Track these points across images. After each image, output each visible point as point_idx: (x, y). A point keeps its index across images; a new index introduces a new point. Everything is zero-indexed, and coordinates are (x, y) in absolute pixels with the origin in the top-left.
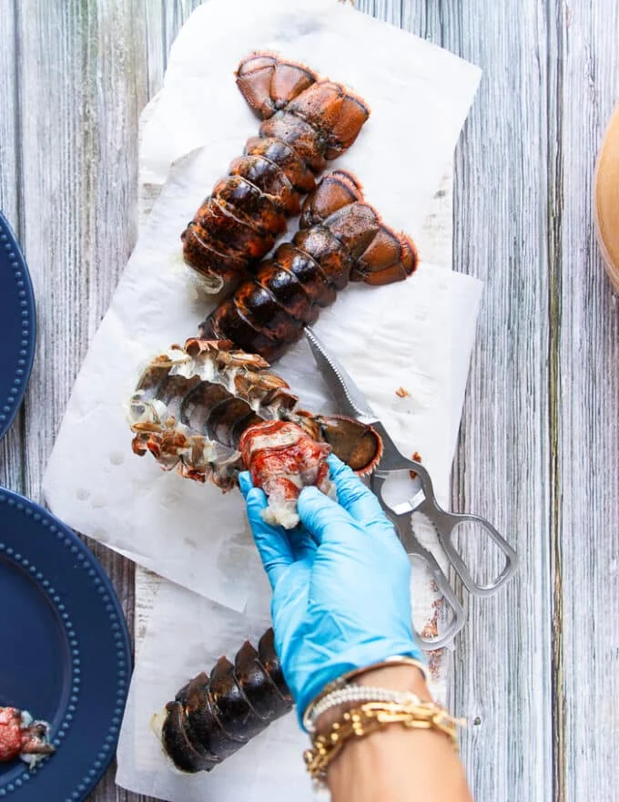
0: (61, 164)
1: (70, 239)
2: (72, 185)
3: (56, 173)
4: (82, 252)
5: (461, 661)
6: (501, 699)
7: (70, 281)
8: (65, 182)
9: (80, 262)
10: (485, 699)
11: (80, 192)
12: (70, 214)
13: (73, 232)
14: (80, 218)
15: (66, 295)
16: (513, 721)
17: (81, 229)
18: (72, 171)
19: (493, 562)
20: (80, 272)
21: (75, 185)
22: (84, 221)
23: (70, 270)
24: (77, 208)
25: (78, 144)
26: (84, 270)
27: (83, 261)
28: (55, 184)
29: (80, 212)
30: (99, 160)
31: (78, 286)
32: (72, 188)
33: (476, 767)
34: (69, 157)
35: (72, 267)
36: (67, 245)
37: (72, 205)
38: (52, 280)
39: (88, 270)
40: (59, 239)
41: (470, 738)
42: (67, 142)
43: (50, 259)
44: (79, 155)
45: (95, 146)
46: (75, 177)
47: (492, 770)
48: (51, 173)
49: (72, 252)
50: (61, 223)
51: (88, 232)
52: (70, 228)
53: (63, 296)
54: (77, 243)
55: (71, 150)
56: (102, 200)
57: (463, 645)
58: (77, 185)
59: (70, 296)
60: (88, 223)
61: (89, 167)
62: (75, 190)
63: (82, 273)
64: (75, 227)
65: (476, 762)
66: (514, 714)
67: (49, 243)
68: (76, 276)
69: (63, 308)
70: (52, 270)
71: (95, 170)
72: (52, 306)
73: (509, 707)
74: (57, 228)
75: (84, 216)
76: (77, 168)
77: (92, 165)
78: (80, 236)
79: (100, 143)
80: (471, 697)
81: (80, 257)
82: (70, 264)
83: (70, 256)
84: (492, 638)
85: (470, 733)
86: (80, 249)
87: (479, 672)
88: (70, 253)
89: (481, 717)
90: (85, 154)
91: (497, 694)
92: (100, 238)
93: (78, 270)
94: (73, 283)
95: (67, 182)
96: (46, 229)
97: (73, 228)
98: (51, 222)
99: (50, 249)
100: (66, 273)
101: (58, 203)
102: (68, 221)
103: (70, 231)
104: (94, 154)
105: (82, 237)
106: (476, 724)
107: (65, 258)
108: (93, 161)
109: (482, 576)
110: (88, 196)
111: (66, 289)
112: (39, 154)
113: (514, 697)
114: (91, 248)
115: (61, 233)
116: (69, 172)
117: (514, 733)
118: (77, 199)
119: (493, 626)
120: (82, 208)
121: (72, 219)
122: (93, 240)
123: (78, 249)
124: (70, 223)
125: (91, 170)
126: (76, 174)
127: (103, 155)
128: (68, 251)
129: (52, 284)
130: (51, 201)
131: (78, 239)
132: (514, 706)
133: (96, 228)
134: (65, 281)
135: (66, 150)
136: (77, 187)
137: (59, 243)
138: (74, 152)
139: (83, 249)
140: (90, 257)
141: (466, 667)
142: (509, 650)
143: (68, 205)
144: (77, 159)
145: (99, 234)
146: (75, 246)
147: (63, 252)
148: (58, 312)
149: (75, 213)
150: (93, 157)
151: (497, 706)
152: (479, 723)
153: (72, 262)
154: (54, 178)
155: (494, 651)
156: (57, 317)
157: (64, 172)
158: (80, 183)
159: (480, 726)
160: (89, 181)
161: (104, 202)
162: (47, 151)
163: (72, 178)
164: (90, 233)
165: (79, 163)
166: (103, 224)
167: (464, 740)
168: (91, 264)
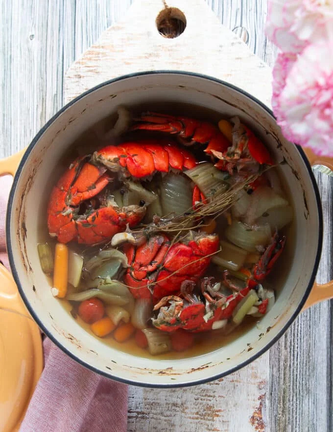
0: (302, 414)
1: (297, 365)
2: (295, 400)
3: (305, 408)
4: (289, 355)
5: (42, 78)
6: (16, 53)
7: (297, 336)
8: (300, 402)
9: (291, 349)
10: (27, 52)
11: (290, 395)
12: (296, 381)
13: (295, 369)
14: (290, 377)
15: (301, 327)
16: (8, 38)
17: (290, 370)
18: (295, 409)
19: (20, 144)
20: (291, 342)
21: (292, 400)
22: (288, 376)
23: (297, 344)
24: (292, 385)
25: (290, 426)
26: (288, 344)
27: (289, 350)
28: (306, 401)
29: (290, 381)
30: (276, 416)
31: (293, 332)
32: (295, 398)
33: (33, 6)
34: (296, 419)
35: (296, 346)
36: (299, 360)
37: (295, 387)
38: (310, 337)
39: (286, 344)
40: (304, 365)
41: (37, 27)
42: (297, 429)
43: (311, 351)
44: (289, 419)
45: (279, 425)
46: (293, 405)
47: (23, 5)
48: (309, 408)
49: (296, 356)
50: (303, 375)
51: (285, 368)
52: (297, 372)
53: (302, 326)
54: (292, 362)
55: (295, 422)
56: (275, 389)
57: (41, 89)
58: (291, 400)
59: (298, 326)
60: (285, 374)
61: (283, 411)
62: (293, 397)
63: (289, 341)
64: (293, 372)
65: (33, 10)
66: (8, 42)
67: (311, 363)
68: (294, 339)
69: (303, 319)
70: (310, 344)
71: (279, 409)
72: (310, 320)
73: (11, 47)
74: (306, 371)
75: (287, 378)
76: (291, 411)
77: (281, 413)
78: (290, 366)
79: (275, 427)
80: (36, 54)
81: (290, 352)
82: (297, 347)
83: (298, 353)
84: (22, 94)
85: (37, 30)
86: (290, 358)
87: (30, 71)
88: (297, 355)
89: (30, 40)
90: (286, 420)
91: (19, 55)
92: (277, 364)
93: (292, 343)
94: (296, 335)
95: (298, 402)
96: (313, 371)
97: (295, 371)
98: (309, 375)
99: (311, 358)
100: (301, 341)
101: (304, 388)
102: (298, 376)
103: (297, 369)
104: (279, 420)
105: (288, 365)
106: (33, 36)
107: (300, 352)
108: (281, 415)
109: (28, 135)
110: (284, 392)
111: (301, 331)
112: (317, 420)
113: (8, 54)
114: (283, 357)
115: (303, 368)
116: (296, 409)
117: (8, 29)
118: (291, 391)
119: (21, 101)
120: (288, 385)
121: (295, 378)
122: (282, 363)
123: (292, 357)
124: (297, 375)
125: (281, 410)
126: (291, 408)
127: (273, 418)
128: (299, 356)
129: (309, 334)
130: (309, 390)
131: (292, 365)
132: (8, 48)
133: (279, 371)
134: (301, 336)
135: (298, 423)
136: (291, 398)
137: (305, 362)
138: (293, 421)
139: (289, 357)
140: (283, 351)
141: (39, 74)
142: (11, 85)
143: (298, 387)
144: (291, 417)
145: (277, 367)
146: (293, 360)
147: (302, 355)
148: (306, 316)
149: (293, 381)
150: (280, 418)
151: (19, 48)
152: (31, 36)
153: (296, 349)
154: (307, 405)
155: (21, 84)
156: (307, 313)
157: (300, 409)
158: (289, 401)
159: (31, 34)
160: (283, 402)
161: (273, 388)
162: (311, 423)
163: (295, 405)
164: (283, 367)
165: (289, 414)
166: (274, 373)
167: (41, 25)
168: (283, 348)
